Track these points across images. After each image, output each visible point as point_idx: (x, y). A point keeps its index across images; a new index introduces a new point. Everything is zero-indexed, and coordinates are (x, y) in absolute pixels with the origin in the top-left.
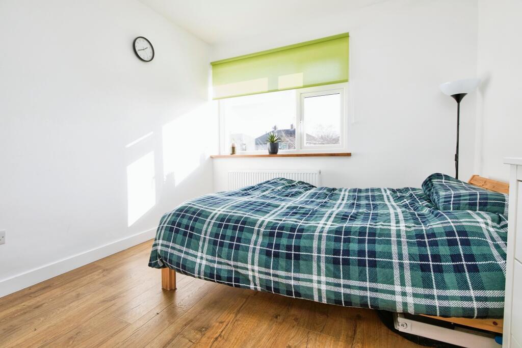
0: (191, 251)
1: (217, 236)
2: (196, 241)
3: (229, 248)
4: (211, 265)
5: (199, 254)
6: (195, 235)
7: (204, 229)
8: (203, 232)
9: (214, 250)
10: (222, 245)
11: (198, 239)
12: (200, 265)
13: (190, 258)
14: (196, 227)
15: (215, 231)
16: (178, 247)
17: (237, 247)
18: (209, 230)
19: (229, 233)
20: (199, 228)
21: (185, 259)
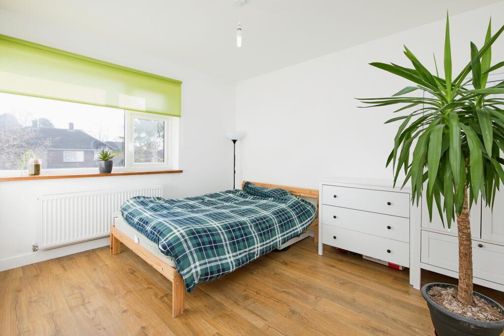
0: (222, 257)
1: (232, 238)
2: (221, 249)
3: (243, 242)
4: (237, 258)
5: (227, 256)
6: (219, 245)
7: (222, 238)
8: (223, 241)
9: (235, 248)
10: (238, 242)
11: (222, 246)
12: (232, 262)
13: (224, 262)
14: (216, 239)
15: (230, 237)
16: (213, 259)
17: (247, 239)
18: (226, 237)
19: (238, 233)
20: (219, 239)
21: (222, 264)
